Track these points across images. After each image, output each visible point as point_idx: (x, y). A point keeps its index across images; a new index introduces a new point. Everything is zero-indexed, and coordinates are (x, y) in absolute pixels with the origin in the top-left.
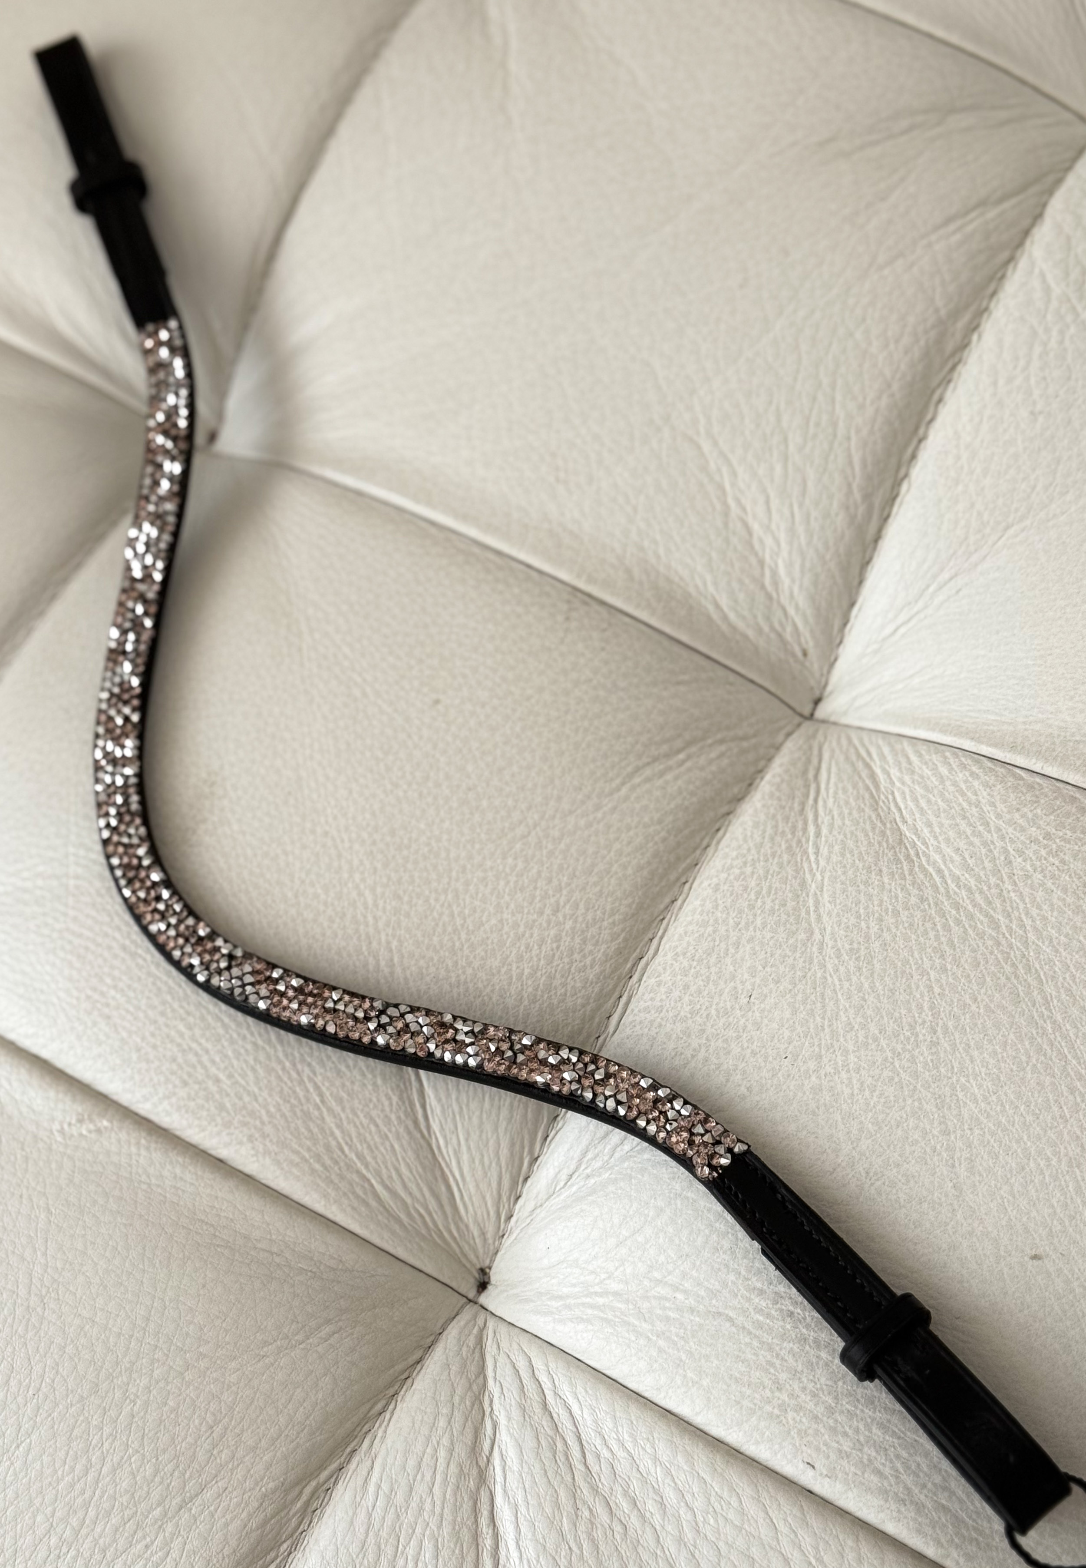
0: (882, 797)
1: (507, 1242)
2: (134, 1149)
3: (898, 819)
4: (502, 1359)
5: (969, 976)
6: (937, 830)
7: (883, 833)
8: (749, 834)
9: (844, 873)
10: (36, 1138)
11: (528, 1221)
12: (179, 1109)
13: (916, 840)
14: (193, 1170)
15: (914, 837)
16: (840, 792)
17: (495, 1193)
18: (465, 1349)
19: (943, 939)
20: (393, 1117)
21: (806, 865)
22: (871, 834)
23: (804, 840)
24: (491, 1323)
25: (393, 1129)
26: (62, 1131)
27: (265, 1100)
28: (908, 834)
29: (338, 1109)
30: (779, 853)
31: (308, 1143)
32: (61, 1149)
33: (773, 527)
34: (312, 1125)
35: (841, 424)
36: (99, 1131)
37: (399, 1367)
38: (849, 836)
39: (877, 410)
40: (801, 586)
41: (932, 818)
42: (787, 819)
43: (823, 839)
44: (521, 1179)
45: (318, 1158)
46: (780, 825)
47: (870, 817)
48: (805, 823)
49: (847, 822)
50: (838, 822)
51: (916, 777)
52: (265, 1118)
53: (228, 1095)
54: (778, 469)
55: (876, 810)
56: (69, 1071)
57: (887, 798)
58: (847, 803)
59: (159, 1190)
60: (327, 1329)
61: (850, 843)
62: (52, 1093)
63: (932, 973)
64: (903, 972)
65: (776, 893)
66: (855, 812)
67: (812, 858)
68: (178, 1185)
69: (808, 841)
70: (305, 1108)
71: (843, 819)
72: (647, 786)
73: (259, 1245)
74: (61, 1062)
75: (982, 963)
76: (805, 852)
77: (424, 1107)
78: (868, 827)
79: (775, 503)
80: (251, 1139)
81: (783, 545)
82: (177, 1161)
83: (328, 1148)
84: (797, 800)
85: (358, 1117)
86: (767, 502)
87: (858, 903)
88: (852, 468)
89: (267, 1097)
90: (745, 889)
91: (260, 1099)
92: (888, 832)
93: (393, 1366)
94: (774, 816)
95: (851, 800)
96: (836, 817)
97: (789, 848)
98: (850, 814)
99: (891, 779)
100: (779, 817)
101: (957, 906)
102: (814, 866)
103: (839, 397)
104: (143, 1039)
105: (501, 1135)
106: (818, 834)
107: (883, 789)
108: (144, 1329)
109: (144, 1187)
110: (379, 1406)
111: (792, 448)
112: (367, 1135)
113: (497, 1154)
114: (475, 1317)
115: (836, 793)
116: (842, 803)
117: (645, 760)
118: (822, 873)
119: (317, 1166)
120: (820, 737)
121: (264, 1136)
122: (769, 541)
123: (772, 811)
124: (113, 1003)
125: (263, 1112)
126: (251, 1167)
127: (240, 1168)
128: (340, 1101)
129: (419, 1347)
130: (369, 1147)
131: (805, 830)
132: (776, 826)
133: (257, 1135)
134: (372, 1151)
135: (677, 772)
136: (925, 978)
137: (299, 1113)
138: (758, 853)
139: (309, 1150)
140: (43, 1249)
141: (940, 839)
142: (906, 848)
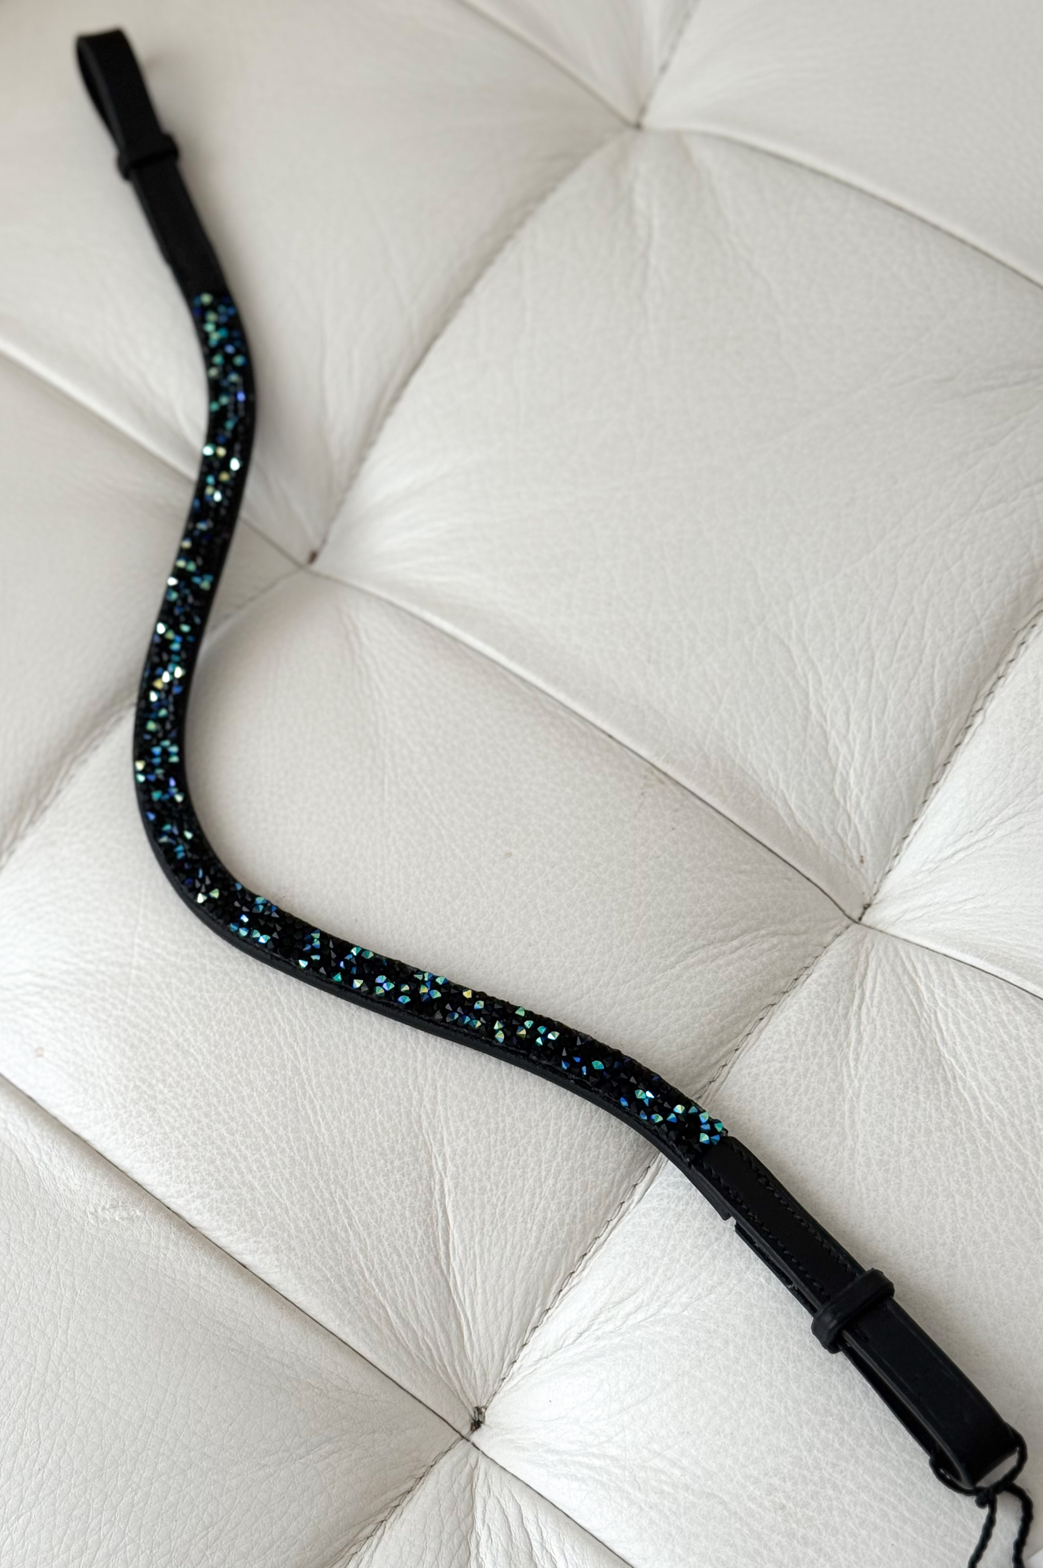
0: (925, 1015)
1: (507, 1386)
2: (163, 1244)
3: (938, 1039)
4: (491, 1503)
5: (992, 1205)
6: (975, 1056)
7: (923, 1051)
8: (793, 1030)
9: (882, 1084)
10: (69, 1216)
11: (532, 1370)
12: (210, 1210)
13: (954, 1063)
14: (217, 1272)
15: (952, 1060)
16: (885, 1003)
17: (503, 1338)
18: (456, 1486)
19: (971, 1166)
20: (416, 1249)
21: (844, 1070)
22: (911, 1050)
23: (845, 1044)
24: (483, 1464)
25: (415, 1262)
26: (95, 1214)
27: (295, 1214)
28: (947, 1056)
29: (364, 1234)
30: (820, 1054)
31: (331, 1263)
32: (93, 1231)
33: (850, 737)
34: (337, 1246)
35: (927, 651)
36: (131, 1219)
37: (391, 1494)
38: (889, 1048)
39: (964, 643)
40: (868, 798)
41: (971, 1043)
42: (830, 1021)
43: (864, 1047)
44: (530, 1328)
45: (339, 1278)
46: (824, 1026)
47: (912, 1034)
48: (848, 1028)
49: (889, 1035)
50: (880, 1033)
51: (960, 1002)
52: (293, 1231)
53: (260, 1204)
54: (862, 684)
55: (918, 1027)
56: (108, 1155)
57: (929, 1017)
58: (890, 1015)
59: (182, 1286)
60: (328, 1447)
61: (890, 1055)
62: (90, 1175)
63: (958, 1198)
64: (929, 1192)
65: (814, 1093)
66: (897, 1026)
67: (852, 1064)
68: (202, 1284)
69: (849, 1046)
70: (333, 1229)
71: (885, 1030)
72: (700, 968)
73: (271, 1355)
74: (100, 1145)
75: (1007, 1195)
76: (846, 1057)
77: (446, 1244)
78: (909, 1043)
79: (854, 716)
80: (277, 1250)
81: (857, 755)
82: (203, 1260)
83: (350, 1270)
84: (842, 1003)
85: (383, 1245)
86: (847, 714)
87: (892, 1116)
88: (933, 694)
89: (297, 1211)
90: (784, 1084)
91: (291, 1213)
92: (928, 1052)
93: (385, 1493)
94: (818, 1016)
95: (895, 1013)
96: (878, 1027)
97: (831, 1050)
98: (892, 1026)
99: (935, 999)
100: (823, 1017)
101: (987, 1135)
102: (853, 1072)
103: (928, 626)
104: (185, 1137)
105: (517, 1283)
106: (859, 1041)
107: (925, 1006)
108: (153, 1422)
109: (169, 1281)
110: (368, 1531)
111: (877, 664)
112: (389, 1264)
113: (511, 1301)
114: (467, 1455)
115: (880, 1003)
116: (885, 1014)
117: (701, 942)
118: (861, 1080)
119: (337, 1287)
120: (867, 943)
121: (291, 1249)
122: (843, 750)
123: (817, 1011)
124: (160, 1097)
125: (292, 1226)
126: (273, 1278)
127: (262, 1276)
128: (367, 1226)
129: (411, 1477)
130: (389, 1275)
131: (847, 1034)
132: (819, 1027)
133: (283, 1247)
134: (391, 1280)
135: (730, 957)
136: (951, 1200)
137: (326, 1232)
138: (800, 1050)
139: (331, 1269)
140: (64, 1326)
141: (979, 1066)
142: (944, 1069)
